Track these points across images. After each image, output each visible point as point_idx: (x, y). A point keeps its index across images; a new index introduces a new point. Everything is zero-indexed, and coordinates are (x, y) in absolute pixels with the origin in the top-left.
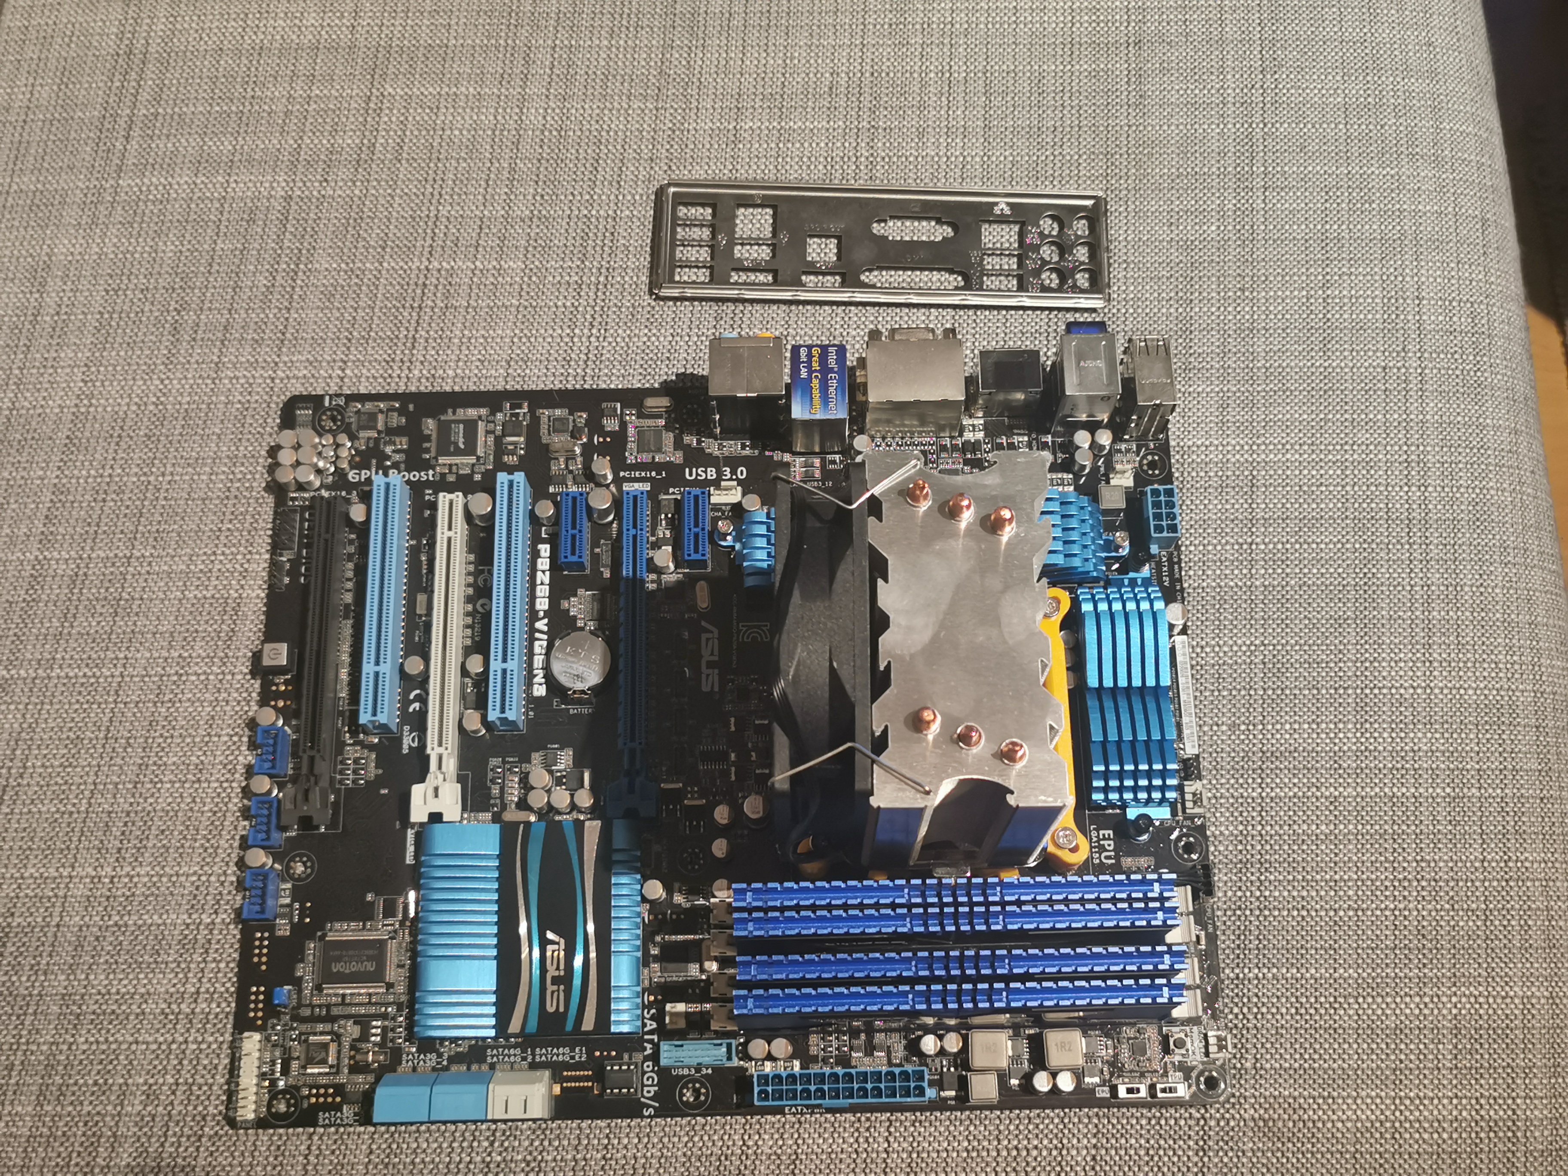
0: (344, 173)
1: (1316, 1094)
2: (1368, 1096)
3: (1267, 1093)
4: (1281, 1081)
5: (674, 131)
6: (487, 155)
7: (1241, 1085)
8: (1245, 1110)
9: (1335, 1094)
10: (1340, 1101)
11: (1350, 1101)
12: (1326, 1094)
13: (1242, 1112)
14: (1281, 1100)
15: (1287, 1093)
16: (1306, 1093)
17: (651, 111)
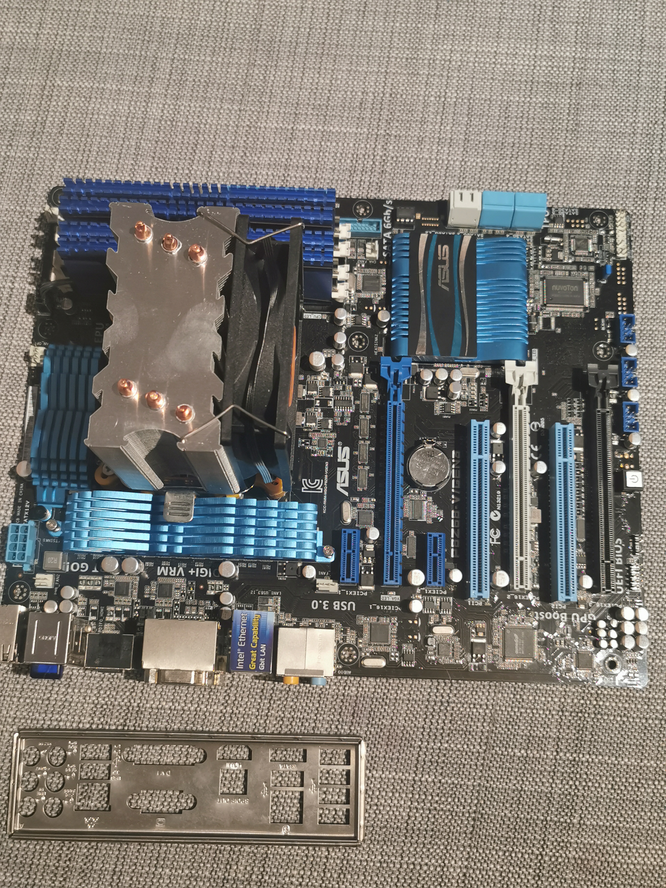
0: (23, 141)
1: (618, 844)
2: (653, 848)
3: (586, 842)
4: (596, 834)
5: (250, 128)
6: (121, 135)
7: (569, 835)
8: (570, 851)
9: (632, 846)
10: (634, 851)
11: (641, 851)
12: (625, 845)
13: (567, 853)
14: (595, 847)
15: (599, 842)
16: (612, 843)
17: (236, 111)
